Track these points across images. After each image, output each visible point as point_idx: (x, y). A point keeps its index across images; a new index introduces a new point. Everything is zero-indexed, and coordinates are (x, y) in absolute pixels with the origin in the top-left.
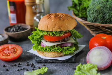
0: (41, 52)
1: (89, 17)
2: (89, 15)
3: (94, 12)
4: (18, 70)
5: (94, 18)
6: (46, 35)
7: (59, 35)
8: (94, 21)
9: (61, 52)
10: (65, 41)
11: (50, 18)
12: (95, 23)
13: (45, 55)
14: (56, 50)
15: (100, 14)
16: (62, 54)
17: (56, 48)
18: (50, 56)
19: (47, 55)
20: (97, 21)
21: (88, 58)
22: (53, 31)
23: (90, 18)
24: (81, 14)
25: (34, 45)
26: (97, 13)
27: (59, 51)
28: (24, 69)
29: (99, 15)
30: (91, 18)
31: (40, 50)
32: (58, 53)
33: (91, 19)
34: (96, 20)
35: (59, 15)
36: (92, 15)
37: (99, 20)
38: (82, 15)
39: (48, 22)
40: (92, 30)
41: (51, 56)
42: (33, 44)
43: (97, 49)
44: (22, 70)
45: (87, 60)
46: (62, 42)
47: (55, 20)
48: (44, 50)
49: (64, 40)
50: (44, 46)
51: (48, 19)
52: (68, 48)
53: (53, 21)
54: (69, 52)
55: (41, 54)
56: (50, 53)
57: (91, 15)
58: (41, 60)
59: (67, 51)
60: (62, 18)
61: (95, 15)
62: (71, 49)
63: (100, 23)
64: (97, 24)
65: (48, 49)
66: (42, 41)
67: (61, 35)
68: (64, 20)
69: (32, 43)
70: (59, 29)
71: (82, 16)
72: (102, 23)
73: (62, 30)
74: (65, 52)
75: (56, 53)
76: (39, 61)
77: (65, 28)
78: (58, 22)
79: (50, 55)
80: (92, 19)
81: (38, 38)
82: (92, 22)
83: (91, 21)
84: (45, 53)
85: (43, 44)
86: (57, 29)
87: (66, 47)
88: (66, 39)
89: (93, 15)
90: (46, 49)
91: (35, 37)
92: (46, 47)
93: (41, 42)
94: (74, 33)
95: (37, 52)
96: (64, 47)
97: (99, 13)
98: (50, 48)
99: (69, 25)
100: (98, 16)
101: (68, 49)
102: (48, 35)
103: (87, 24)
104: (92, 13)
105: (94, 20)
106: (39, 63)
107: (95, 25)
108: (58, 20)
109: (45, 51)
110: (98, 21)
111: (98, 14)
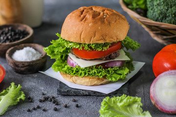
0: (68, 75)
1: (152, 12)
2: (151, 8)
3: (160, 3)
4: (29, 111)
5: (161, 13)
6: (78, 49)
7: (103, 49)
8: (159, 18)
9: (105, 77)
10: (111, 59)
11: (84, 19)
12: (162, 22)
13: (76, 80)
14: (95, 73)
15: (171, 7)
16: (105, 81)
17: (95, 71)
18: (84, 83)
19: (78, 81)
20: (166, 19)
21: (154, 90)
22: (91, 43)
23: (154, 12)
24: (136, 3)
25: (55, 63)
26: (166, 5)
27: (101, 75)
28: (39, 107)
29: (170, 9)
30: (154, 14)
31: (66, 72)
32: (99, 79)
33: (155, 16)
34: (163, 17)
35: (100, 13)
36: (157, 7)
37: (170, 18)
38: (137, 5)
39: (81, 28)
40: (154, 32)
41: (86, 84)
42: (54, 60)
43: (170, 75)
44: (34, 109)
45: (152, 95)
46: (106, 60)
47: (95, 23)
48: (74, 72)
49: (110, 57)
50: (73, 65)
51: (81, 20)
52: (116, 69)
53: (90, 25)
54: (118, 77)
55: (68, 79)
56: (84, 78)
57: (155, 7)
58: (68, 91)
59: (115, 75)
60: (107, 20)
61: (162, 8)
62: (121, 71)
63: (171, 23)
64: (165, 25)
65: (80, 71)
66: (70, 55)
67: (105, 49)
68: (109, 23)
69: (51, 58)
70: (102, 39)
71: (137, 7)
72: (173, 24)
73: (107, 41)
74: (111, 77)
75: (95, 80)
76: (65, 92)
77: (112, 38)
78: (99, 28)
79: (84, 81)
80: (156, 14)
81: (61, 51)
82: (157, 20)
83: (155, 18)
84: (74, 78)
85: (71, 62)
86: (98, 40)
87: (112, 68)
88: (113, 55)
89: (159, 8)
90: (77, 71)
91: (56, 50)
92: (77, 67)
93: (67, 56)
94: (127, 43)
95: (61, 74)
96: (109, 69)
97: (169, 6)
98: (84, 70)
99: (118, 33)
100: (169, 11)
101: (115, 72)
102: (81, 48)
103: (149, 23)
104: (158, 5)
105: (161, 16)
106: (64, 95)
107: (163, 26)
108: (99, 23)
109: (75, 74)
110: (168, 19)
111: (168, 8)
